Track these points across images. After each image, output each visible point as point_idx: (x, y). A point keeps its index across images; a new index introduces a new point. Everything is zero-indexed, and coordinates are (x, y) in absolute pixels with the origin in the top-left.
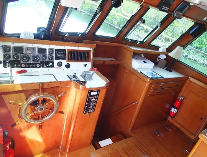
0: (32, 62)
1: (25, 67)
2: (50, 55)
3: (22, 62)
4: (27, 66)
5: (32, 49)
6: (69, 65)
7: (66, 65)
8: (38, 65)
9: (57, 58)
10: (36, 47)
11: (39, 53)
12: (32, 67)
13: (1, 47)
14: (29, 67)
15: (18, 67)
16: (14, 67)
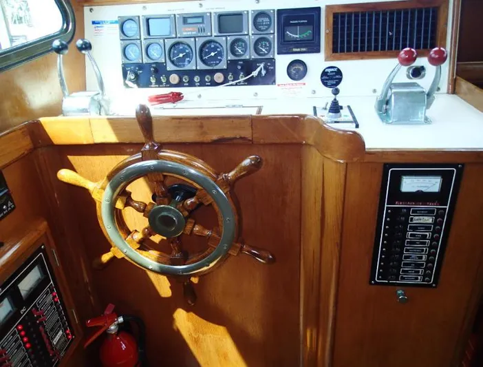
0: (201, 66)
1: (180, 84)
2: (258, 37)
3: (170, 67)
4: (185, 79)
5: (200, 20)
6: (339, 72)
7: (324, 73)
8: (219, 77)
9: (285, 47)
10: (212, 11)
11: (220, 31)
12: (202, 84)
13: (116, 22)
14: (191, 84)
15: (161, 83)
16: (151, 83)
